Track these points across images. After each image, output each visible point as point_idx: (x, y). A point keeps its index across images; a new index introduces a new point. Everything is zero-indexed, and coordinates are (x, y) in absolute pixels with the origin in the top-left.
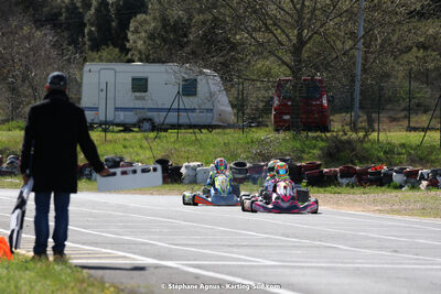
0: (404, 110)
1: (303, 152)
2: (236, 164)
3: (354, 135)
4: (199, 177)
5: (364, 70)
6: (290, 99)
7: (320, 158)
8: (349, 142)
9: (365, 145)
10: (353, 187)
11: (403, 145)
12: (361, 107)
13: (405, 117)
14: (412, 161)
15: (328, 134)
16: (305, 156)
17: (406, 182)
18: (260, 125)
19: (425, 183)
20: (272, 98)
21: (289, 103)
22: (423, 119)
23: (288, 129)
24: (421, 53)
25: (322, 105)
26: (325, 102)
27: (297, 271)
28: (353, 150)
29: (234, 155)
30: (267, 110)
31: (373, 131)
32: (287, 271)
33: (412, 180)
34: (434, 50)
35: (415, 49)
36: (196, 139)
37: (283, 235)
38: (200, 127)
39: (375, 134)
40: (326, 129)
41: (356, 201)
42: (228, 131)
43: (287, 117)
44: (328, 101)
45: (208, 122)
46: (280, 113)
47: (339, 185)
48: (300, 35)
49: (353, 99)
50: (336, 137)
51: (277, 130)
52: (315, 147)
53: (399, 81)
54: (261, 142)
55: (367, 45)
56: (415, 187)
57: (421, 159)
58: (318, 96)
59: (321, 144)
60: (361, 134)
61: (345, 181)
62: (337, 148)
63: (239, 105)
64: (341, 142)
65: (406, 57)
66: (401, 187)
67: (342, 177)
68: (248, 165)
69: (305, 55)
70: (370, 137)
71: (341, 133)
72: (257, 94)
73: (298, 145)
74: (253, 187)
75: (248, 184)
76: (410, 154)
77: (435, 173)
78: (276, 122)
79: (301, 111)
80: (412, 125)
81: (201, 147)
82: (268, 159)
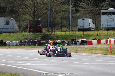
0: (60, 27)
1: (36, 37)
2: (20, 41)
3: (48, 33)
4: (11, 44)
5: (50, 17)
6: (32, 25)
7: (40, 39)
8: (47, 35)
9: (51, 35)
11: (61, 35)
12: (50, 26)
13: (60, 28)
14: (63, 39)
15: (42, 33)
16: (36, 39)
18: (25, 31)
19: (66, 44)
20: (28, 25)
21: (32, 26)
22: (65, 29)
23: (32, 32)
24: (63, 13)
25: (40, 26)
26: (41, 25)
28: (48, 37)
29: (19, 39)
30: (26, 28)
31: (53, 32)
33: (63, 43)
34: (67, 12)
35: (62, 12)
36: (10, 35)
37: (34, 58)
38: (10, 32)
39: (54, 33)
40: (41, 32)
42: (17, 33)
43: (32, 29)
44: (42, 25)
45: (12, 31)
46: (30, 28)
47: (45, 45)
48: (34, 9)
49: (48, 24)
51: (29, 33)
52: (39, 36)
53: (58, 20)
54: (26, 36)
55: (51, 11)
56: (64, 45)
57: (65, 38)
58: (39, 24)
59: (40, 36)
60: (50, 33)
62: (44, 36)
63: (20, 27)
64: (45, 35)
65: (60, 14)
67: (46, 43)
68: (23, 41)
69: (36, 14)
70: (52, 33)
71: (45, 33)
72: (24, 24)
73: (35, 36)
74: (25, 46)
75: (23, 46)
76: (62, 37)
77: (69, 42)
78: (29, 30)
79: (35, 28)
80: (62, 30)
81: (11, 37)
82: (28, 40)
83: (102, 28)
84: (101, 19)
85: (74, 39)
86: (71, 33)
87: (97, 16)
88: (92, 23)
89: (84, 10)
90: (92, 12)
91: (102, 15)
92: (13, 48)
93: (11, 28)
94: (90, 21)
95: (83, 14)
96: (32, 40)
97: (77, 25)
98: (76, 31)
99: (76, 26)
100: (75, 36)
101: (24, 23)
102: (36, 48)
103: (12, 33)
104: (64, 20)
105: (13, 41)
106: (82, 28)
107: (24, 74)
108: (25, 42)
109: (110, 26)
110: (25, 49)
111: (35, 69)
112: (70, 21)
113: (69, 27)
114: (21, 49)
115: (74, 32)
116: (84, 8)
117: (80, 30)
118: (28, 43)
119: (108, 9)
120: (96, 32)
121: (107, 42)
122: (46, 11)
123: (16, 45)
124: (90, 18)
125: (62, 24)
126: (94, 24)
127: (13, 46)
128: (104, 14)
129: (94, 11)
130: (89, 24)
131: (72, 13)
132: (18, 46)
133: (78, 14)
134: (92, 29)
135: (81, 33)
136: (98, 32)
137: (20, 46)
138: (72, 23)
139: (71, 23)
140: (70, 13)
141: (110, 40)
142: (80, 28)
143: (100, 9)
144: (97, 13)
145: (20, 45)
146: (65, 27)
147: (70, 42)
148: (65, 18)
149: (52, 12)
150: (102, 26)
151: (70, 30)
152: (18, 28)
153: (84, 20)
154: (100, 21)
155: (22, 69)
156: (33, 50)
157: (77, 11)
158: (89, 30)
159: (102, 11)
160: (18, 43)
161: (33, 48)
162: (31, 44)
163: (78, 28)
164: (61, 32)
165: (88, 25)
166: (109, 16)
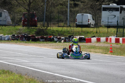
0: (56, 21)
1: (30, 32)
2: (12, 35)
3: (44, 28)
4: (3, 39)
5: (47, 11)
6: (27, 18)
7: (35, 34)
8: (43, 30)
9: (47, 31)
10: (44, 42)
11: (57, 31)
12: (46, 21)
13: (57, 23)
14: (59, 35)
15: (37, 28)
16: (31, 33)
17: (58, 41)
18: (19, 25)
19: (63, 41)
20: (22, 18)
21: (27, 19)
22: (62, 24)
23: (26, 26)
24: (61, 6)
25: (35, 20)
26: (36, 19)
27: (35, 63)
28: (44, 32)
29: (12, 33)
30: (20, 21)
32: (32, 63)
33: (59, 40)
34: (65, 6)
35: (59, 5)
36: (2, 28)
37: (28, 54)
38: (3, 25)
39: (49, 28)
40: (36, 26)
41: (45, 45)
42: (10, 26)
43: (26, 23)
44: (37, 19)
46: (24, 21)
47: (40, 41)
48: (30, 1)
49: (43, 18)
50: (39, 28)
51: (23, 26)
52: (33, 31)
53: (55, 14)
54: (19, 29)
55: (47, 4)
56: (60, 42)
57: (62, 34)
58: (34, 17)
59: (35, 30)
60: (46, 28)
61: (42, 40)
62: (39, 31)
63: (13, 20)
64: (41, 30)
65: (57, 7)
66: (56, 42)
67: (41, 39)
68: (16, 36)
69: (31, 7)
71: (40, 27)
72: (18, 17)
73: (29, 30)
74: (17, 41)
75: (16, 41)
76: (59, 33)
77: (66, 38)
78: (23, 24)
79: (30, 21)
80: (59, 25)
81: (3, 31)
82: (21, 34)
83: (102, 25)
84: (101, 15)
85: (71, 36)
86: (69, 29)
87: (98, 11)
88: (92, 19)
89: (83, 5)
90: (92, 7)
91: (103, 10)
92: (5, 43)
93: (3, 21)
94: (89, 16)
95: (83, 9)
96: (26, 35)
97: (75, 20)
98: (73, 27)
99: (74, 22)
100: (72, 32)
101: (18, 15)
102: (29, 44)
103: (4, 26)
104: (61, 14)
105: (5, 35)
106: (81, 24)
107: (17, 72)
108: (18, 37)
109: (111, 23)
110: (18, 44)
111: (29, 67)
112: (67, 16)
113: (66, 22)
114: (14, 44)
115: (72, 28)
116: (83, 3)
117: (78, 26)
118: (21, 37)
119: (109, 5)
120: (95, 29)
121: (107, 40)
122: (42, 4)
123: (9, 40)
124: (90, 14)
125: (59, 19)
126: (93, 20)
127: (5, 40)
128: (105, 9)
129: (94, 6)
130: (89, 19)
131: (70, 7)
132: (11, 40)
133: (77, 9)
134: (91, 26)
135: (79, 29)
136: (98, 29)
137: (12, 41)
138: (70, 18)
139: (68, 18)
140: (69, 7)
141: (111, 39)
142: (78, 24)
143: (101, 5)
144: (98, 8)
145: (12, 39)
146: (62, 22)
147: (68, 39)
148: (63, 13)
149: (49, 5)
150: (102, 23)
151: (68, 26)
152: (10, 21)
153: (83, 16)
154: (100, 17)
155: (15, 66)
156: (26, 45)
157: (76, 5)
158: (88, 26)
159: (103, 6)
160: (10, 37)
161: (26, 44)
162: (24, 39)
163: (76, 24)
164: (57, 28)
165: (88, 21)
166: (111, 12)
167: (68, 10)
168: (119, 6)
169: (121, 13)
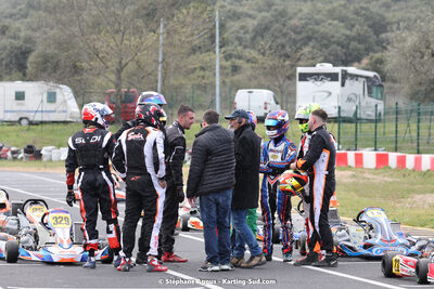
21: (114, 106)
24: (201, 73)
35: (198, 70)
55: (164, 68)
84: (295, 91)
87: (286, 83)
88: (273, 102)
89: (252, 68)
91: (300, 80)
94: (266, 95)
97: (233, 104)
104: (201, 91)
116: (253, 62)
119: (314, 66)
124: (269, 89)
126: (277, 103)
128: (304, 77)
130: (266, 103)
133: (237, 77)
139: (217, 99)
140: (217, 75)
143: (293, 66)
148: (205, 87)
153: (251, 94)
157: (235, 69)
159: (300, 70)
165: (263, 106)
166: (319, 83)
167: (218, 83)
168: (338, 70)
169: (343, 85)
